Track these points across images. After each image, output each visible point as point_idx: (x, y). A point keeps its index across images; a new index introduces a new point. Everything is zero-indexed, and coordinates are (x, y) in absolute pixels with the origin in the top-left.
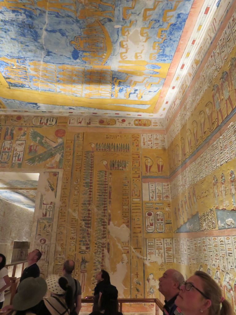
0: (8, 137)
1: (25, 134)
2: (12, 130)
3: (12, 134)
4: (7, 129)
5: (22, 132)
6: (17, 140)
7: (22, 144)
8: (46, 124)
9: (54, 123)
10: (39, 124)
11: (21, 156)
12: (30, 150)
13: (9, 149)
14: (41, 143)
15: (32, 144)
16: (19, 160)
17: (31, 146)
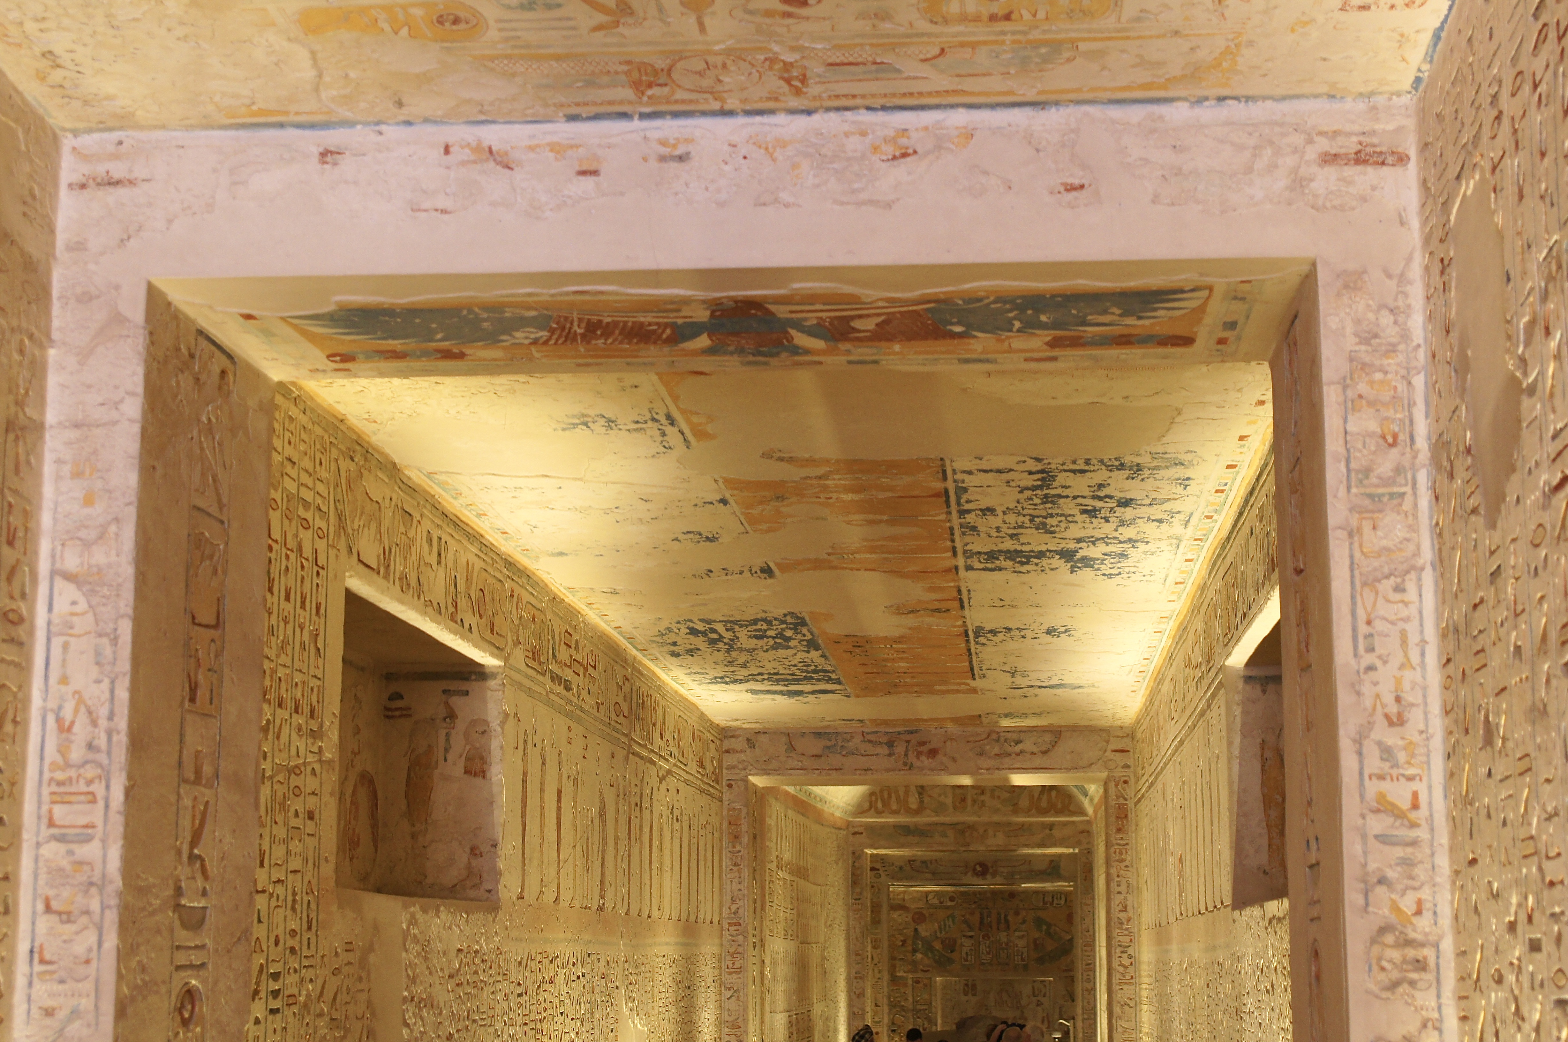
0: (1002, 926)
1: (1024, 922)
2: (1006, 916)
3: (1007, 921)
4: (999, 914)
5: (1020, 917)
6: (1015, 930)
7: (1023, 936)
8: (1052, 904)
9: (1062, 902)
10: (1041, 904)
11: (1025, 954)
12: (1036, 946)
13: (1007, 944)
14: (1048, 934)
15: (1037, 936)
16: (1023, 960)
17: (1035, 940)
